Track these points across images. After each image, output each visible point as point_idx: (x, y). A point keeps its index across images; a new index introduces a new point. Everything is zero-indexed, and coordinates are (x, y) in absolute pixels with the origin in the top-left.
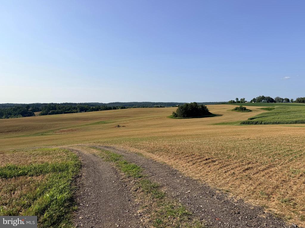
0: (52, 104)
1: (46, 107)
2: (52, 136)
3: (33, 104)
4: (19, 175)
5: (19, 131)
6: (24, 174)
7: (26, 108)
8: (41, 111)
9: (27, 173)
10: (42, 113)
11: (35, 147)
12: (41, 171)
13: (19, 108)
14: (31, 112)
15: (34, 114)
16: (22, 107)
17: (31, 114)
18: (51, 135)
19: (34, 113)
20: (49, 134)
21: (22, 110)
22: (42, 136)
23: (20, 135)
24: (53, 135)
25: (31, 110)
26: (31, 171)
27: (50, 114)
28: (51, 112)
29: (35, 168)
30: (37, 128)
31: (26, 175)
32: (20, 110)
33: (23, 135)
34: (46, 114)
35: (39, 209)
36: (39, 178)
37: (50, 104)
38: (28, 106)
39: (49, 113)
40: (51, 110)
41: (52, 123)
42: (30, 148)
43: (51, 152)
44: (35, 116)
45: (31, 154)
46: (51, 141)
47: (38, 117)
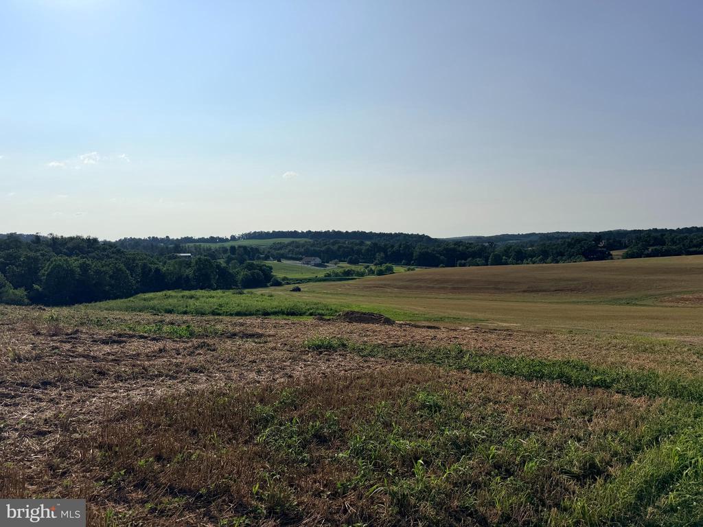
0: (655, 230)
1: (638, 238)
2: (651, 308)
3: (610, 233)
4: (596, 385)
5: (579, 290)
6: (604, 385)
7: (594, 241)
8: (626, 247)
9: (610, 383)
10: (630, 252)
11: (613, 330)
12: (643, 388)
13: (580, 242)
14: (605, 249)
15: (611, 255)
16: (586, 240)
17: (604, 256)
18: (652, 306)
19: (611, 252)
20: (645, 303)
21: (586, 247)
22: (628, 307)
23: (579, 300)
24: (656, 308)
25: (604, 247)
26: (618, 381)
27: (648, 256)
28: (650, 250)
29: (627, 376)
30: (617, 287)
31: (608, 387)
32: (582, 247)
33: (585, 300)
34: (639, 256)
35: (652, 475)
36: (640, 403)
37: (650, 230)
38: (598, 237)
39: (646, 252)
40: (651, 246)
41: (652, 277)
42: (602, 330)
43: (657, 348)
44: (612, 259)
45: (609, 343)
46: (651, 320)
47: (618, 262)
